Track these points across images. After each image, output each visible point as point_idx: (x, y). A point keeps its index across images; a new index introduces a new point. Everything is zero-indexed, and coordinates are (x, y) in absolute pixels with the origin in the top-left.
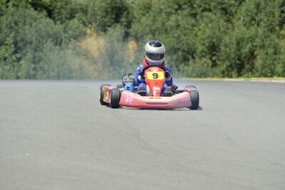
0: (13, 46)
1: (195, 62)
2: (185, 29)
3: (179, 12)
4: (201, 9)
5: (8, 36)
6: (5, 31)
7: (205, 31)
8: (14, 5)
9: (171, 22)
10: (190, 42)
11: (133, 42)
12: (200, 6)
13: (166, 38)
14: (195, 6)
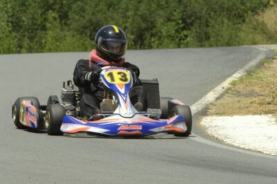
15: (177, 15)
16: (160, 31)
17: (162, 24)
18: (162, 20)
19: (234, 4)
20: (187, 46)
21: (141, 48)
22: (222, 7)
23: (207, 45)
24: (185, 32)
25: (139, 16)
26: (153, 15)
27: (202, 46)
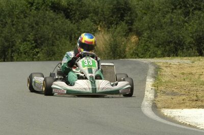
0: (33, 42)
1: (183, 52)
2: (177, 25)
3: (175, 11)
4: (193, 8)
5: (29, 34)
6: (27, 30)
7: (194, 27)
8: (37, 8)
9: (167, 19)
10: (180, 36)
11: (135, 37)
12: (193, 6)
13: (161, 33)
14: (188, 5)
15: (31, 37)
16: (18, 49)
17: (20, 43)
18: (20, 41)
19: (72, 30)
20: (38, 60)
21: (4, 61)
22: (63, 32)
23: (54, 59)
24: (37, 50)
25: (3, 37)
26: (13, 37)
27: (50, 60)
